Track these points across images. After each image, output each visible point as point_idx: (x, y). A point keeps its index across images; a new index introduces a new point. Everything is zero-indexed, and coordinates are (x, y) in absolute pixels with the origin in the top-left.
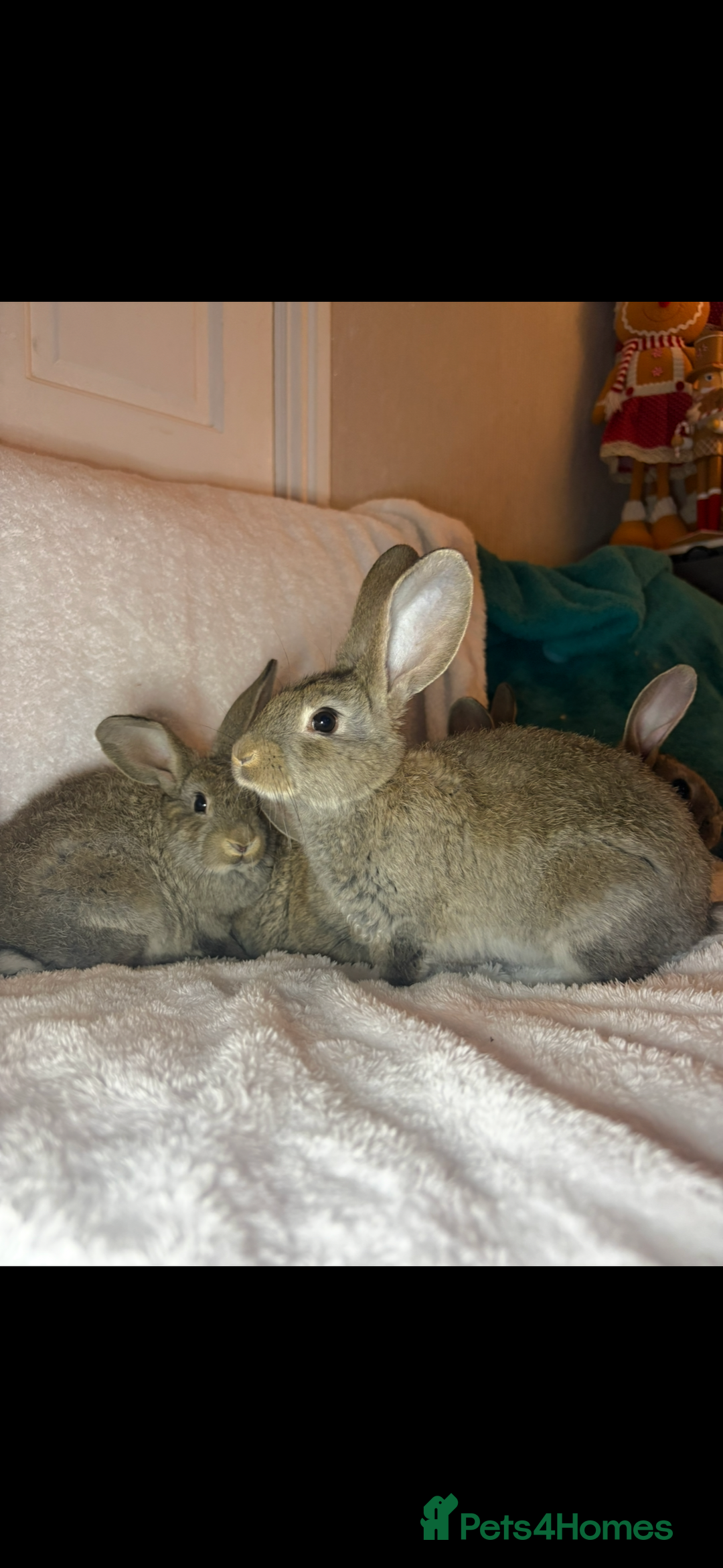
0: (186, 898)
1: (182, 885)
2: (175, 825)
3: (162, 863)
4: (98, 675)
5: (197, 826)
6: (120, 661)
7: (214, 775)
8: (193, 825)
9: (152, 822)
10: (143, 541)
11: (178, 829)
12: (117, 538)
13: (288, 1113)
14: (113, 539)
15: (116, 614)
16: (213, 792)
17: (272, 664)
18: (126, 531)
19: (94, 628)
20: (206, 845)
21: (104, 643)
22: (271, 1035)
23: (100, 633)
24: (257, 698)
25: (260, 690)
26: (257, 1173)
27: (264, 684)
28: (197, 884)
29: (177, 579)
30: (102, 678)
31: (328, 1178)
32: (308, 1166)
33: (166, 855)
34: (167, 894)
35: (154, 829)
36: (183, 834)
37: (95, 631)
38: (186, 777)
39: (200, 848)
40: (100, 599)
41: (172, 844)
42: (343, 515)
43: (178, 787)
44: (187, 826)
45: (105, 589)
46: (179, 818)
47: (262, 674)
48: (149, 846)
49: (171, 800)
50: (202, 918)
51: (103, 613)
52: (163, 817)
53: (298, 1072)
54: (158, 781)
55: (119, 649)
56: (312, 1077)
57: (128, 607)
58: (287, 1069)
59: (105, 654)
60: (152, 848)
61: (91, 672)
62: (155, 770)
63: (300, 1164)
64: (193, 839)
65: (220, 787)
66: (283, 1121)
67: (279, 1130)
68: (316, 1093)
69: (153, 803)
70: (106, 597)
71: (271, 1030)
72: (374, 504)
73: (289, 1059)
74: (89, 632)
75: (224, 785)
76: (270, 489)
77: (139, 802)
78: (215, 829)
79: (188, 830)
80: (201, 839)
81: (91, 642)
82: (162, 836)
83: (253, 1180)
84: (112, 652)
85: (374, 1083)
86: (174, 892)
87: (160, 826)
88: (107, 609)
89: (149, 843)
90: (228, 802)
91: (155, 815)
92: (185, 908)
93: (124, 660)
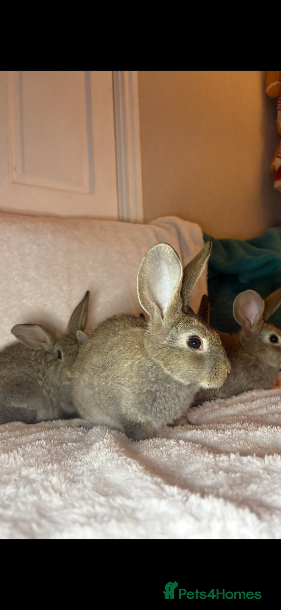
0: (54, 395)
1: (52, 390)
2: (49, 364)
3: (43, 379)
5: (57, 365)
7: (65, 343)
8: (56, 364)
9: (40, 363)
10: (49, 245)
11: (50, 366)
14: (36, 245)
15: (36, 276)
16: (64, 350)
17: (88, 293)
18: (42, 242)
19: (26, 283)
20: (61, 373)
21: (30, 288)
23: (29, 285)
24: (83, 308)
25: (84, 304)
27: (86, 302)
28: (58, 389)
29: (64, 260)
33: (45, 377)
34: (45, 393)
35: (41, 366)
36: (52, 368)
38: (54, 344)
39: (58, 374)
40: (30, 271)
41: (48, 372)
42: (144, 226)
43: (51, 349)
44: (54, 365)
45: (32, 266)
46: (51, 362)
47: (84, 297)
48: (38, 373)
49: (49, 353)
50: (62, 404)
51: (30, 276)
52: (45, 361)
54: (42, 347)
55: (37, 291)
57: (41, 273)
59: (31, 293)
60: (39, 374)
61: (25, 301)
62: (41, 343)
64: (56, 370)
65: (67, 348)
69: (42, 355)
72: (159, 219)
74: (24, 285)
75: (69, 347)
77: (36, 355)
78: (64, 367)
79: (54, 367)
80: (59, 370)
81: (25, 288)
82: (44, 369)
84: (34, 292)
86: (49, 392)
87: (44, 365)
88: (32, 274)
89: (38, 371)
90: (70, 354)
91: (41, 360)
92: (54, 399)
93: (39, 295)
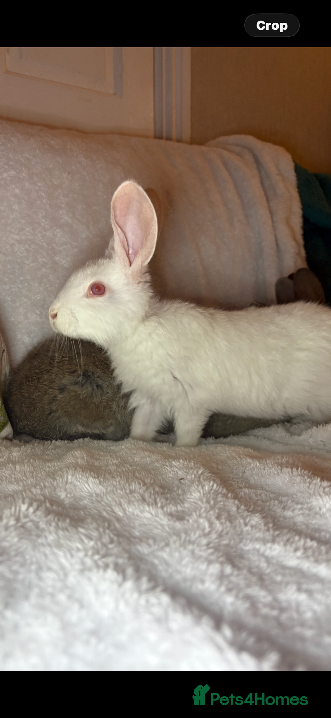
4: (61, 260)
6: (74, 251)
10: (85, 174)
12: (69, 173)
13: (242, 532)
14: (67, 173)
15: (70, 221)
18: (74, 168)
19: (58, 230)
21: (64, 239)
22: (213, 486)
23: (62, 233)
26: (241, 565)
29: (105, 197)
30: (64, 262)
31: (284, 567)
32: (268, 560)
37: (59, 232)
40: (61, 212)
42: (204, 148)
45: (63, 206)
51: (63, 221)
53: (238, 508)
55: (73, 243)
56: (248, 510)
57: (77, 216)
58: (232, 506)
59: (65, 247)
61: (58, 258)
63: (263, 559)
66: (241, 537)
67: (241, 541)
68: (256, 519)
70: (64, 211)
71: (212, 483)
72: (222, 139)
73: (230, 500)
74: (55, 233)
76: (151, 133)
81: (57, 239)
83: (239, 569)
84: (69, 245)
85: (289, 513)
88: (65, 218)
